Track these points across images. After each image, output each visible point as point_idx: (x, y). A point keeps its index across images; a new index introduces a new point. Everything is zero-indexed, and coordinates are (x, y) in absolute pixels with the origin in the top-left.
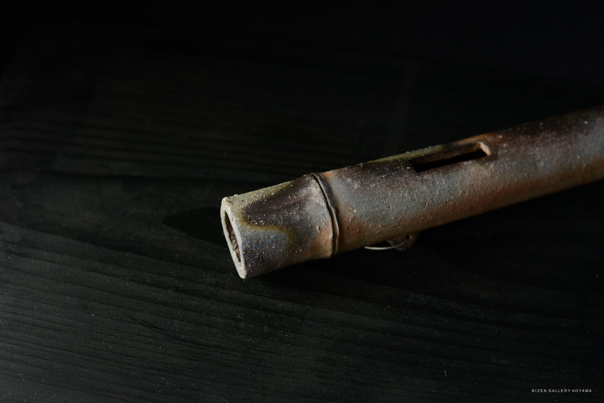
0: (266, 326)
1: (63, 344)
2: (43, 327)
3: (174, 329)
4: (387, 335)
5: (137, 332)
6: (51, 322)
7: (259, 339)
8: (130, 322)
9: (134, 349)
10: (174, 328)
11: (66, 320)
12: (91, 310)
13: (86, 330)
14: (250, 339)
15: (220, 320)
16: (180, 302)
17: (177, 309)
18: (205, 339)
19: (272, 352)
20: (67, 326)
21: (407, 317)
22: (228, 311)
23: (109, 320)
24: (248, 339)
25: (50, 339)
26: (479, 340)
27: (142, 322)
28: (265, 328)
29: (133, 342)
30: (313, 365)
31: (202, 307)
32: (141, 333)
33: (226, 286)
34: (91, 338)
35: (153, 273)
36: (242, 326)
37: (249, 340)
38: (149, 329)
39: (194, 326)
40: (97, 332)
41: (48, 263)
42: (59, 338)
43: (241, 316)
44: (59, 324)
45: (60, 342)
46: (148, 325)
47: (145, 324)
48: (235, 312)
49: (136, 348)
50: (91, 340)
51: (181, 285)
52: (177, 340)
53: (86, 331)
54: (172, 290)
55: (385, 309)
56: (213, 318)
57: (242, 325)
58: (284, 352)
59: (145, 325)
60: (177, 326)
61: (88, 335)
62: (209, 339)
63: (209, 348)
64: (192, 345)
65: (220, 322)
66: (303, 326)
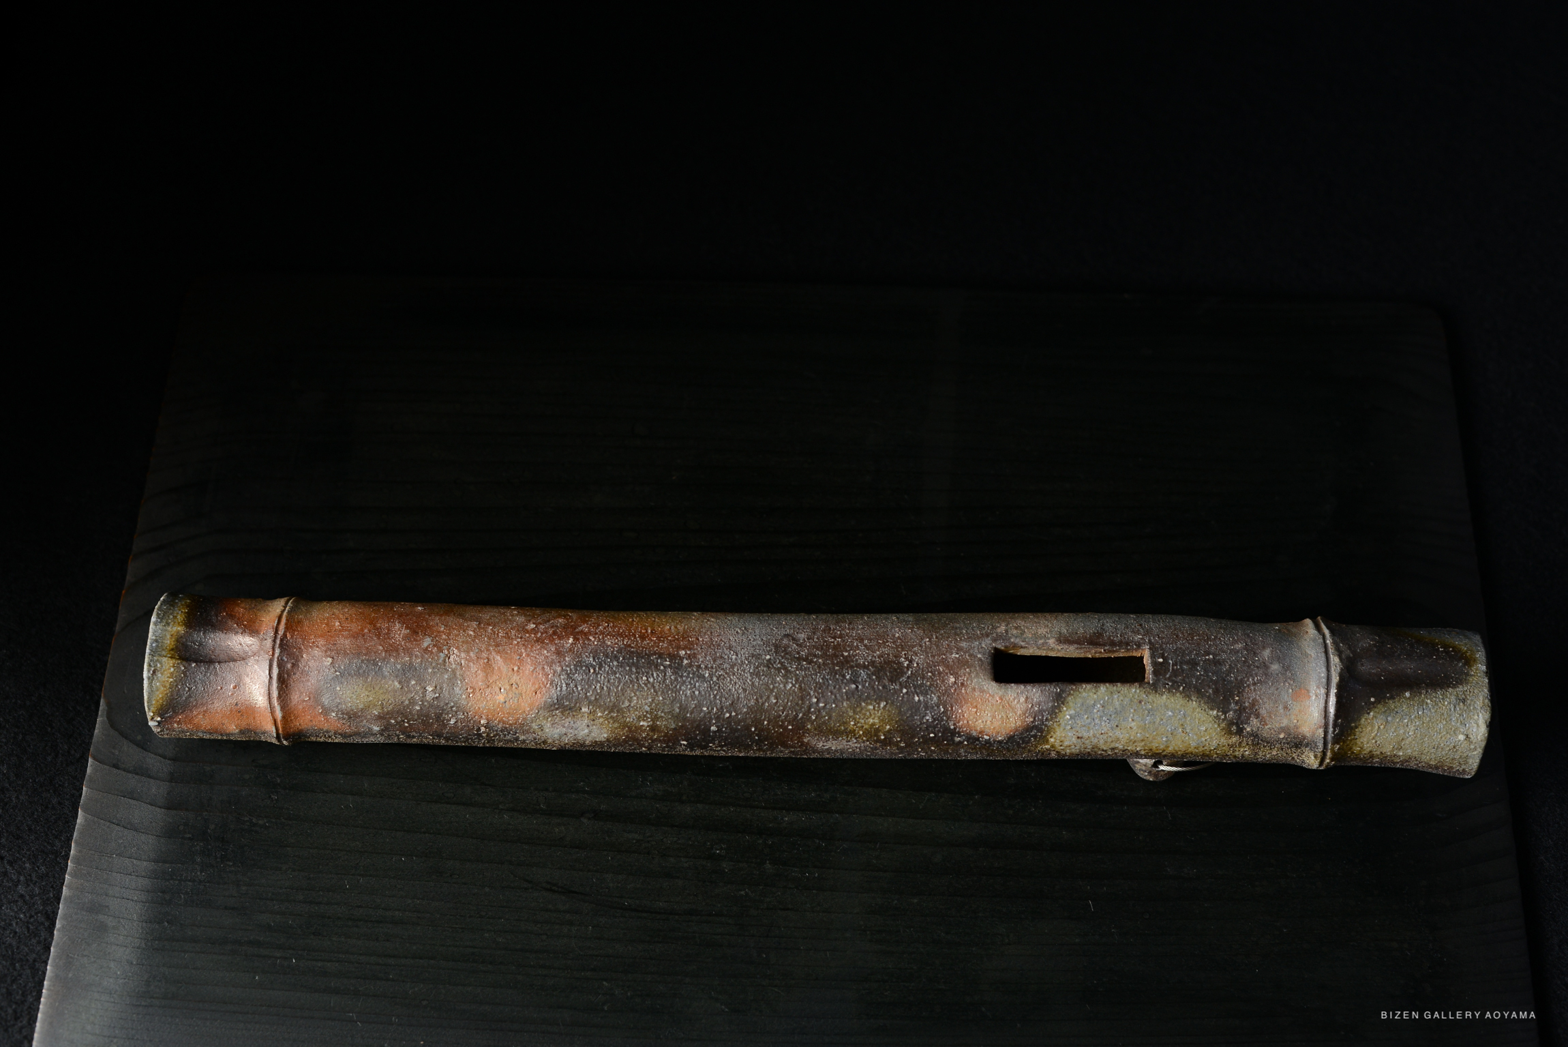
0: (768, 862)
1: (414, 948)
2: (371, 921)
3: (607, 890)
4: (981, 849)
5: (542, 905)
6: (382, 909)
7: (761, 887)
8: (526, 889)
9: (544, 937)
10: (607, 888)
11: (410, 901)
12: (451, 876)
13: (451, 915)
14: (745, 890)
15: (686, 862)
16: (607, 838)
17: (605, 853)
18: (665, 902)
19: (788, 909)
20: (414, 912)
21: (1011, 812)
22: (696, 843)
23: (487, 889)
24: (741, 890)
25: (388, 940)
26: (1141, 838)
27: (548, 886)
28: (768, 865)
29: (539, 926)
30: (862, 923)
31: (648, 842)
32: (550, 906)
33: (684, 798)
34: (462, 928)
35: (547, 790)
36: (726, 868)
37: (743, 893)
38: (563, 898)
39: (641, 881)
40: (470, 917)
41: (350, 798)
42: (404, 937)
43: (721, 849)
44: (399, 910)
45: (408, 945)
46: (560, 889)
47: (553, 888)
48: (709, 844)
49: (547, 935)
50: (463, 931)
51: (602, 807)
52: (618, 911)
53: (451, 917)
54: (589, 819)
55: (971, 802)
56: (672, 859)
57: (726, 866)
58: (808, 905)
59: (554, 891)
60: (611, 885)
61: (457, 924)
62: (672, 900)
63: (677, 917)
64: (645, 915)
65: (686, 865)
66: (833, 853)
